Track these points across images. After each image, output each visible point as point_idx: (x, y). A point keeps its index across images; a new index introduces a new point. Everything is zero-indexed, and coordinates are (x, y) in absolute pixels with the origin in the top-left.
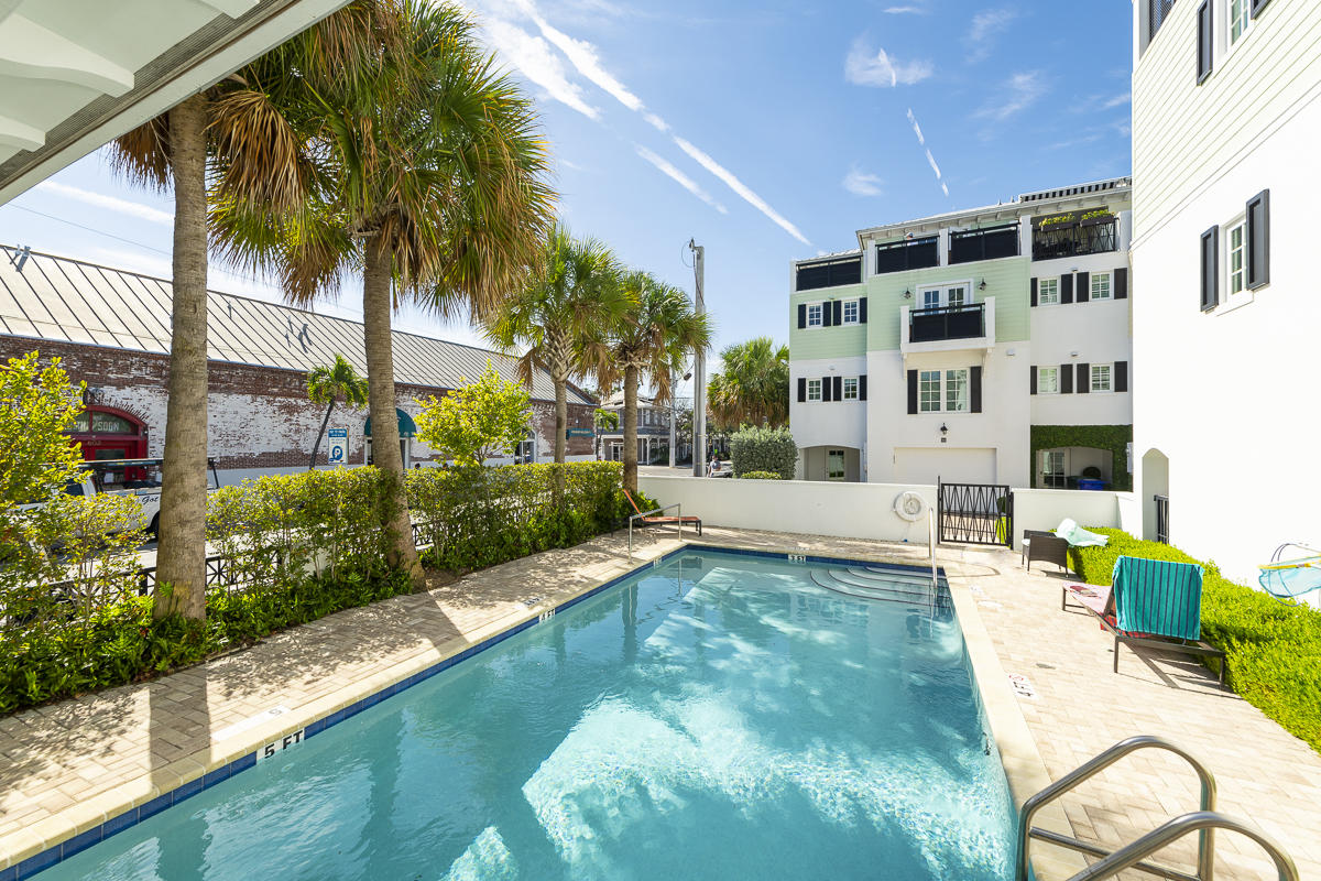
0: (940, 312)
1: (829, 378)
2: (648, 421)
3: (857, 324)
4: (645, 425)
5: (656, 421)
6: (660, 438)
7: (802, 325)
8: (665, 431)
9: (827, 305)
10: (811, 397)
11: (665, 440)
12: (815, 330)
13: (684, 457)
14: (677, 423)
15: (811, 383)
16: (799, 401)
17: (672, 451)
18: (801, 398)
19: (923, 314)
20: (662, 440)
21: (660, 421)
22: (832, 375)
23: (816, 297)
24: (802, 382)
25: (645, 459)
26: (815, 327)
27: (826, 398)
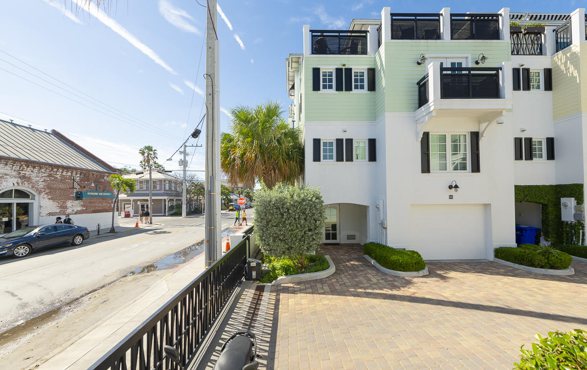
0: (464, 72)
1: (342, 140)
2: (167, 188)
3: (365, 91)
4: (165, 190)
5: (173, 189)
6: (175, 198)
7: (316, 87)
8: (179, 194)
9: (339, 71)
10: (325, 158)
11: (180, 200)
12: (329, 94)
13: (193, 210)
14: (187, 190)
15: (325, 144)
16: (314, 160)
17: (184, 207)
18: (317, 158)
19: (450, 72)
20: (177, 200)
21: (175, 188)
22: (344, 137)
23: (330, 63)
24: (317, 142)
25: (165, 212)
26: (328, 91)
27: (340, 159)
